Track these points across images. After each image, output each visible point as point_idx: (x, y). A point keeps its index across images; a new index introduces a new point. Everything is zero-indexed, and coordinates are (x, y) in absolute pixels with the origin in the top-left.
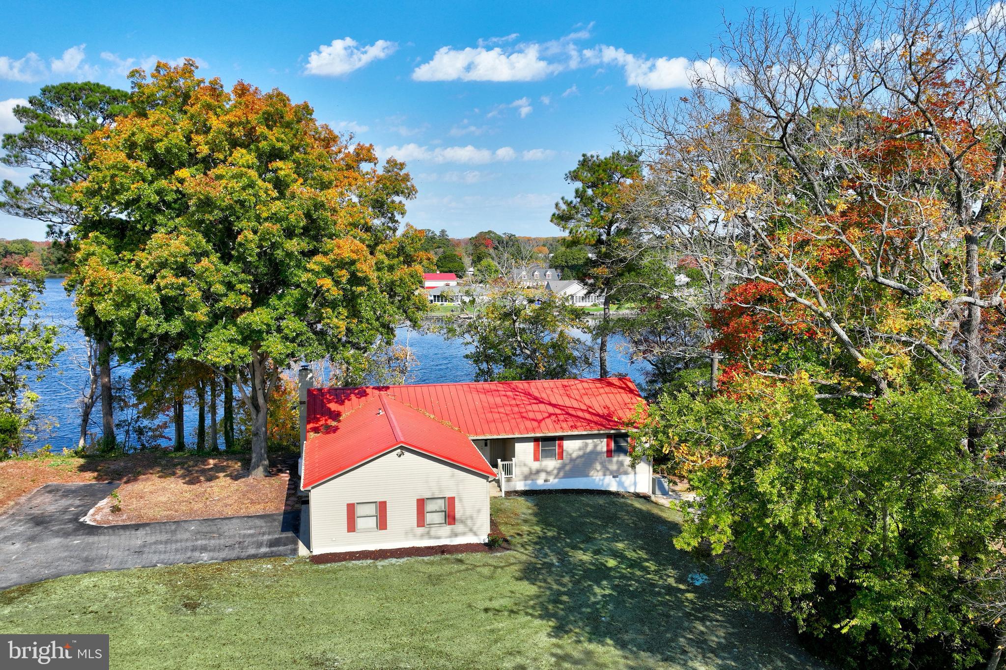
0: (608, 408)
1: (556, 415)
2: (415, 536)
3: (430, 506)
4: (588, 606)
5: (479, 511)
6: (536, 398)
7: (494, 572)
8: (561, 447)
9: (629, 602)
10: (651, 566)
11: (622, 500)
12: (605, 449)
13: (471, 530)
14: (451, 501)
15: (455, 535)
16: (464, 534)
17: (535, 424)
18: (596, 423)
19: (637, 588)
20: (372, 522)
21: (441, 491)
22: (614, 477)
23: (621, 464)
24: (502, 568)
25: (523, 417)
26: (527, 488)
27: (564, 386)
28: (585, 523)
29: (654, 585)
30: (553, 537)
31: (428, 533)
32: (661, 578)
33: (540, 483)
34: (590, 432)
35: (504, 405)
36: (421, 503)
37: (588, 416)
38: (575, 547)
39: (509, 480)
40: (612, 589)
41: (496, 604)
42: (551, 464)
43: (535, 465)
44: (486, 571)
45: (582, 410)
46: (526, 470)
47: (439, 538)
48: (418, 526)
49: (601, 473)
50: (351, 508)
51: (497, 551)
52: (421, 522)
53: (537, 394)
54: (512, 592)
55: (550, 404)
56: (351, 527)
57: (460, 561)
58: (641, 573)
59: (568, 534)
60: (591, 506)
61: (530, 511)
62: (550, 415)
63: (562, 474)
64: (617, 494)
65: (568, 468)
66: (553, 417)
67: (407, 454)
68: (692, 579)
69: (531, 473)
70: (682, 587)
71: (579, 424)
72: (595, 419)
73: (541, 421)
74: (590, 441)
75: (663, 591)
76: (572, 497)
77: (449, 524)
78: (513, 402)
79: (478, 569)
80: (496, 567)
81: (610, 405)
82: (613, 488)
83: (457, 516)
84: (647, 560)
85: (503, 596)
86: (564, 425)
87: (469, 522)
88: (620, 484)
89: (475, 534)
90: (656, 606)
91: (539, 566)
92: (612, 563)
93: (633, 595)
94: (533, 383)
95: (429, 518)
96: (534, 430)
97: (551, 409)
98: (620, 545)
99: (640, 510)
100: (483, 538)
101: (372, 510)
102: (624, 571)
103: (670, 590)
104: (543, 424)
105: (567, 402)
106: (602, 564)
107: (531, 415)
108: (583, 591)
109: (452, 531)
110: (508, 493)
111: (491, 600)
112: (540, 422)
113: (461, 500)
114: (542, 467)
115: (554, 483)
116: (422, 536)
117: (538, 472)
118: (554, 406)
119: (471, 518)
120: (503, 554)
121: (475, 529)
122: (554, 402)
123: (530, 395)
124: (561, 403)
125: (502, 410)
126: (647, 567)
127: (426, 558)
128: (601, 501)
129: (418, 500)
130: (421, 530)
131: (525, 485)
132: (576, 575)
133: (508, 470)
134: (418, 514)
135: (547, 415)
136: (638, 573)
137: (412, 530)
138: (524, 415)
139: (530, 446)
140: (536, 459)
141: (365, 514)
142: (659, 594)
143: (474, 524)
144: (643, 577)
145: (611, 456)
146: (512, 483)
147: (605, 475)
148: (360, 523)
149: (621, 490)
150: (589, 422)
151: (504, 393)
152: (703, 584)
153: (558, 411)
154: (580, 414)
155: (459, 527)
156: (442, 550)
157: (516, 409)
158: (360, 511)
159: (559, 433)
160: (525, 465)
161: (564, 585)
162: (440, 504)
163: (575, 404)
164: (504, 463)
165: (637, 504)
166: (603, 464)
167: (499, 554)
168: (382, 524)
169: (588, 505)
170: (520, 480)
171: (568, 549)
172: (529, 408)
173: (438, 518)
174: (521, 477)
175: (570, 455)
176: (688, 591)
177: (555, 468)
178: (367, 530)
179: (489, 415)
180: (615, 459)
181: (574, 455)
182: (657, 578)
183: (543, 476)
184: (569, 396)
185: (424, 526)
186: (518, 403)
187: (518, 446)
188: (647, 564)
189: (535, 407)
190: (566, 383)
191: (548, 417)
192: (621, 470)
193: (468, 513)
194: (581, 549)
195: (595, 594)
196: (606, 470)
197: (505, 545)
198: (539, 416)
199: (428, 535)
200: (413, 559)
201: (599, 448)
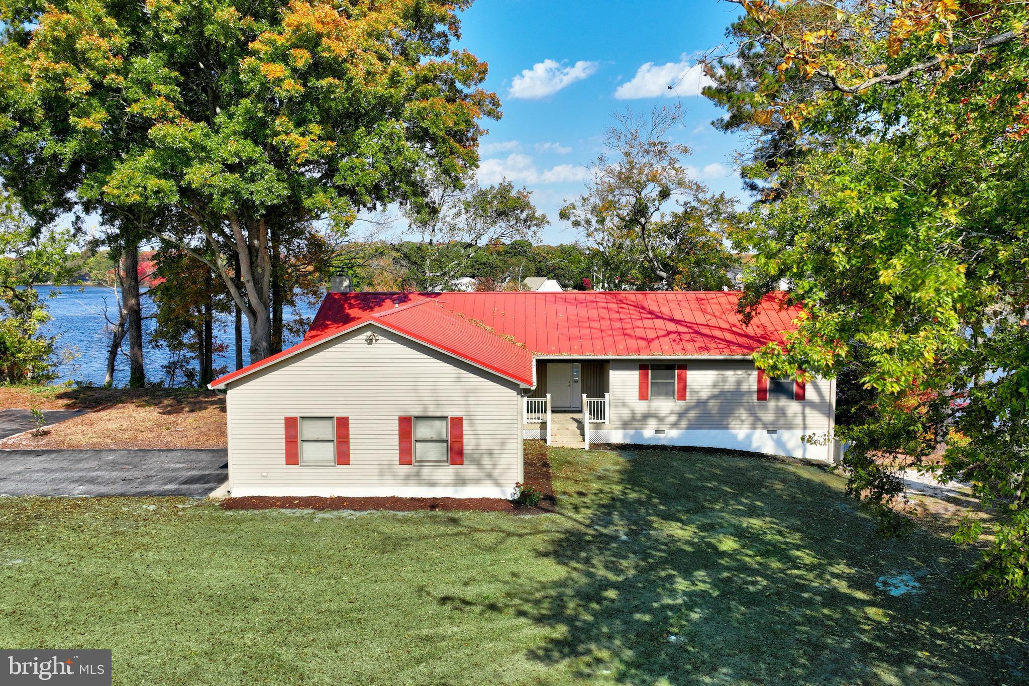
0: (765, 327)
1: (679, 333)
2: (395, 476)
3: (422, 431)
4: (651, 611)
5: (503, 444)
6: (651, 313)
7: (502, 541)
8: (683, 380)
9: (739, 611)
10: (806, 557)
11: (779, 466)
12: (755, 387)
13: (489, 476)
14: (456, 424)
15: (461, 481)
16: (477, 481)
17: (643, 343)
18: (739, 345)
19: (765, 587)
20: (328, 451)
21: (438, 406)
22: (769, 432)
23: (781, 412)
24: (520, 536)
25: (625, 334)
26: (628, 441)
27: (699, 300)
28: (703, 489)
29: (804, 588)
30: (639, 502)
31: (418, 474)
32: (820, 576)
33: (648, 434)
34: (729, 357)
35: (601, 318)
36: (406, 424)
37: (729, 336)
38: (668, 517)
39: (598, 427)
40: (715, 585)
41: (470, 592)
42: (666, 406)
43: (641, 407)
44: (489, 539)
45: (721, 329)
46: (626, 414)
47: (433, 484)
48: (402, 463)
49: (746, 425)
50: (291, 424)
51: (528, 511)
52: (406, 456)
53: (654, 308)
54: (514, 575)
55: (672, 320)
56: (292, 457)
57: (454, 521)
58: (779, 565)
59: (665, 498)
60: (723, 469)
61: (618, 468)
62: (669, 333)
63: (684, 424)
64: (774, 458)
65: (692, 414)
66: (674, 336)
67: (382, 340)
68: (885, 583)
69: (633, 418)
70: (860, 595)
71: (713, 345)
72: (741, 340)
73: (653, 339)
74: (729, 373)
75: (819, 598)
76: (695, 456)
77: (453, 463)
78: (617, 316)
79: (477, 535)
80: (509, 534)
81: (768, 324)
82: (768, 448)
83: (468, 448)
84: (798, 547)
85: (494, 579)
86: (689, 346)
87: (487, 462)
88: (779, 443)
89: (497, 484)
90: (797, 623)
91: (589, 538)
92: (728, 544)
93: (751, 600)
94: (651, 295)
95: (420, 450)
96: (638, 351)
97: (672, 327)
98: (756, 523)
99: (808, 482)
100: (509, 492)
101: (328, 430)
102: (747, 559)
103: (833, 598)
104: (653, 345)
105: (700, 319)
106: (710, 545)
107: (639, 332)
108: (652, 585)
109: (457, 474)
110: (594, 447)
111: (466, 584)
112: (649, 341)
113: (472, 423)
114: (653, 411)
115: (673, 436)
116: (407, 478)
117: (646, 417)
118: (678, 322)
119: (491, 454)
120: (535, 516)
121: (496, 474)
122: (678, 316)
123: (643, 308)
124: (689, 318)
125: (596, 325)
126: (798, 557)
127: (400, 514)
128: (742, 464)
129: (401, 419)
130: (405, 469)
131: (625, 436)
132: (652, 556)
133: (598, 412)
134: (401, 442)
135: (664, 333)
136: (775, 564)
137: (390, 466)
138: (628, 331)
139: (633, 377)
140: (643, 396)
141: (315, 437)
142: (809, 603)
143: (494, 466)
144: (782, 571)
145: (765, 399)
146: (602, 432)
147: (754, 427)
148: (308, 451)
149: (781, 454)
150: (729, 343)
151: (605, 305)
152: (909, 594)
153: (681, 329)
154: (717, 333)
155: (469, 470)
156: (433, 504)
157: (618, 325)
158: (307, 430)
159: (680, 356)
160: (624, 405)
161: (618, 571)
162: (441, 429)
163: (713, 322)
164: (592, 400)
165: (806, 474)
166: (751, 411)
167: (527, 517)
168: (343, 457)
169: (719, 467)
170: (616, 428)
171: (654, 518)
172: (639, 323)
173: (434, 452)
174: (618, 424)
175: (697, 392)
176: (872, 604)
177: (672, 413)
178: (318, 464)
179: (575, 331)
180: (772, 404)
181: (704, 395)
182: (811, 576)
183: (652, 424)
184: (704, 311)
185: (410, 463)
186: (622, 316)
187: (616, 377)
188: (799, 553)
189: (648, 323)
190: (703, 296)
191: (664, 336)
192: (782, 421)
193: (485, 445)
194: (679, 520)
195: (673, 593)
196: (756, 422)
197: (545, 504)
198: (651, 334)
199: (417, 478)
200: (376, 514)
201: (745, 387)
